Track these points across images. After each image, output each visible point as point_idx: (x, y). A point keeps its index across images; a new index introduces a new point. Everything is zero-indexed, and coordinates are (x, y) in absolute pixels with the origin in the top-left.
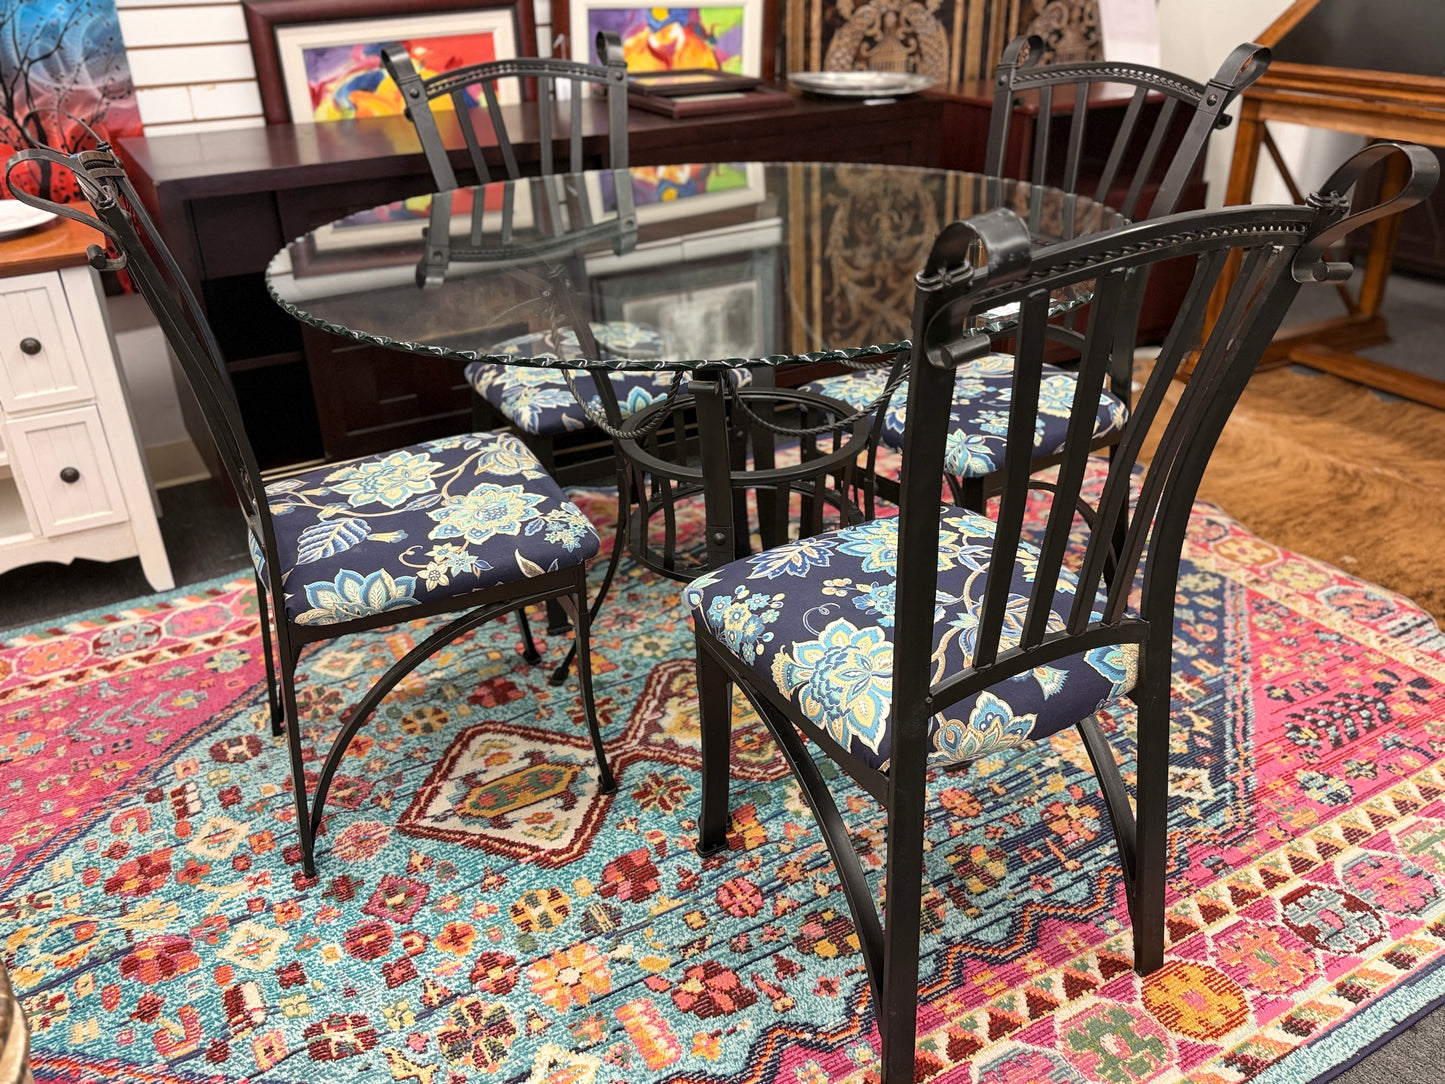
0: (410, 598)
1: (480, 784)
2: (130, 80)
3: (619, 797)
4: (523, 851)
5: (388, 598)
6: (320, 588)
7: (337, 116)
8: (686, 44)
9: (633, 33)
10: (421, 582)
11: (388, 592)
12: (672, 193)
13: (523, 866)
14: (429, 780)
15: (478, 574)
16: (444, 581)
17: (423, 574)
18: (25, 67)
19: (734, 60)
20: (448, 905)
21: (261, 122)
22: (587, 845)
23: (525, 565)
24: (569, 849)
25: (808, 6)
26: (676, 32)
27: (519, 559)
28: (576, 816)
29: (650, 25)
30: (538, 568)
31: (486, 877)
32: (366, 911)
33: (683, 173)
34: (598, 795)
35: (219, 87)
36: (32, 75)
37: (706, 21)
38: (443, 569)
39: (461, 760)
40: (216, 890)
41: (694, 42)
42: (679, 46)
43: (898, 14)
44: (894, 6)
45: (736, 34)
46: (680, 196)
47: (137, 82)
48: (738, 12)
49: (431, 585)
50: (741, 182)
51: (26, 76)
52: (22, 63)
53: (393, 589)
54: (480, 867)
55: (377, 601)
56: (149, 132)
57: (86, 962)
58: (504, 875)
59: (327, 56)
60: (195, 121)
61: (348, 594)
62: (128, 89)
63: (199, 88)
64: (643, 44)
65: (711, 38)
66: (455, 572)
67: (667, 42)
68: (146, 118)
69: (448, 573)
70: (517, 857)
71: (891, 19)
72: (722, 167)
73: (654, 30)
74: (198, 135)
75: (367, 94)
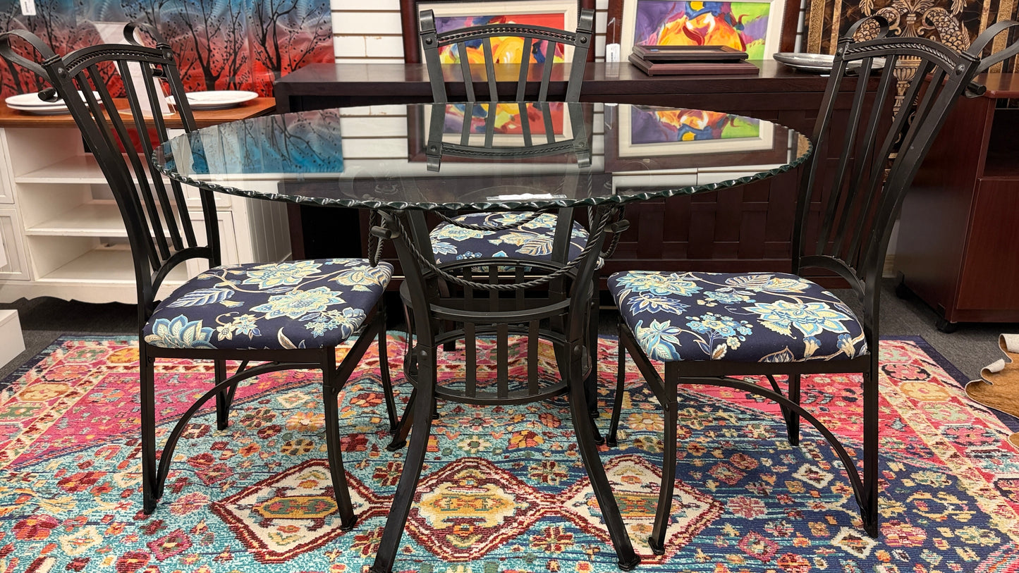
0: (207, 342)
1: (283, 495)
2: (331, 29)
3: (348, 534)
4: (255, 544)
5: (194, 339)
6: (162, 323)
7: (452, 62)
8: (717, 29)
9: (672, 19)
10: (216, 333)
11: (195, 335)
12: (691, 135)
13: (247, 553)
14: (260, 483)
15: (251, 337)
16: (229, 336)
17: (219, 329)
18: (275, 18)
19: (758, 42)
20: (189, 560)
21: (403, 61)
22: (296, 555)
23: (282, 339)
24: (282, 554)
25: (831, 4)
26: (709, 19)
27: (280, 334)
28: (312, 536)
29: (687, 14)
30: (291, 343)
31: (224, 552)
32: (149, 545)
33: (704, 120)
34: (338, 528)
35: (383, 37)
36: (278, 23)
37: (736, 12)
38: (232, 329)
39: (289, 477)
40: (101, 503)
41: (723, 27)
42: (710, 30)
43: (919, 15)
44: (917, 8)
45: (762, 22)
46: (696, 139)
47: (335, 31)
48: (765, 7)
49: (221, 337)
50: (754, 133)
51: (275, 22)
52: (273, 16)
53: (198, 333)
54: (226, 544)
55: (188, 341)
56: (338, 61)
57: (7, 515)
58: (233, 555)
59: (449, 23)
60: (367, 58)
61: (173, 330)
62: (330, 35)
63: (371, 37)
64: (681, 27)
65: (739, 25)
66: (237, 333)
67: (700, 27)
68: (338, 53)
69: (234, 332)
70: (250, 546)
71: (911, 19)
72: (738, 120)
73: (691, 18)
74: (367, 64)
75: (473, 49)
